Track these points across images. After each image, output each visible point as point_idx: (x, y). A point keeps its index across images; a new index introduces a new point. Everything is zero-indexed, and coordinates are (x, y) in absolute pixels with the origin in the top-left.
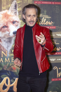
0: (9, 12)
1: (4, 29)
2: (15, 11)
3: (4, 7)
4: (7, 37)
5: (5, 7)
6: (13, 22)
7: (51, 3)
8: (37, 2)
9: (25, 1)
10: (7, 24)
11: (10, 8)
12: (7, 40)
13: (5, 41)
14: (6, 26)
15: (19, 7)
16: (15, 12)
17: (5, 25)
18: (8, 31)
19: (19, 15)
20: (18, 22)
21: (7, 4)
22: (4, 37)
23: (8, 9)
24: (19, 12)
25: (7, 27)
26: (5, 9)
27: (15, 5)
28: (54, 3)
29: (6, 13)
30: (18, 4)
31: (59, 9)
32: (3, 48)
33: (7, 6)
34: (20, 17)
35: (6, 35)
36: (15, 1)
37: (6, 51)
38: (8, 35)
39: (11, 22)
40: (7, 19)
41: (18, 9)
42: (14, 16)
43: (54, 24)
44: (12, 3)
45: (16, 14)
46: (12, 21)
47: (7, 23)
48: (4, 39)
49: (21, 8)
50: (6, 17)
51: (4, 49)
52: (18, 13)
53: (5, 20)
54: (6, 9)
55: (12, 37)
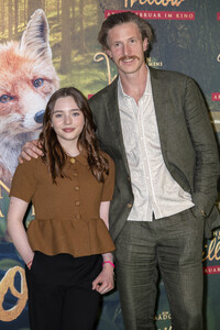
0: (20, 49)
1: (5, 105)
2: (40, 43)
3: (3, 30)
4: (13, 133)
5: (7, 31)
6: (36, 82)
7: (162, 15)
9: (73, 12)
10: (13, 90)
12: (13, 143)
13: (7, 145)
14: (12, 94)
15: (52, 32)
16: (41, 46)
17: (8, 90)
18: (17, 111)
19: (54, 57)
20: (50, 81)
21: (15, 20)
22: (6, 133)
23: (18, 37)
24: (55, 47)
25: (14, 98)
26: (7, 37)
27: (39, 24)
28: (170, 16)
29: (12, 50)
30: (49, 19)
31: (188, 36)
32: (3, 170)
33: (14, 29)
34: (58, 65)
35: (10, 125)
36: (40, 11)
38: (17, 125)
39: (27, 81)
40: (14, 71)
41: (49, 38)
42: (38, 60)
44: (29, 19)
45: (43, 54)
46: (31, 78)
47: (14, 85)
48: (6, 139)
49: (60, 34)
50: (9, 64)
51: (6, 172)
52: (49, 52)
53: (8, 74)
54: (9, 40)
55: (30, 132)
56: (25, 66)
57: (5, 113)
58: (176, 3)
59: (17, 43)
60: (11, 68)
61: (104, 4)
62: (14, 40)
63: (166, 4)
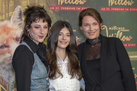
0: (10, 24)
1: (3, 50)
3: (2, 15)
4: (7, 63)
5: (4, 16)
6: (17, 39)
7: (76, 8)
8: (53, 8)
10: (7, 43)
11: (12, 17)
13: (4, 68)
14: (6, 45)
18: (9, 53)
21: (7, 11)
22: (3, 63)
23: (9, 19)
25: (7, 46)
26: (4, 18)
27: (19, 12)
28: (79, 9)
29: (6, 25)
32: (2, 80)
33: (7, 15)
35: (5, 59)
36: (19, 7)
37: (7, 85)
38: (9, 59)
39: (14, 39)
42: (19, 29)
43: (80, 41)
44: (14, 10)
45: (21, 27)
46: (15, 37)
47: (7, 41)
48: (4, 66)
50: (5, 31)
51: (4, 81)
53: (5, 35)
54: (5, 20)
56: (12, 32)
57: (3, 54)
58: (81, 3)
59: (9, 21)
60: (6, 33)
61: (49, 4)
62: (7, 20)
63: (77, 4)
